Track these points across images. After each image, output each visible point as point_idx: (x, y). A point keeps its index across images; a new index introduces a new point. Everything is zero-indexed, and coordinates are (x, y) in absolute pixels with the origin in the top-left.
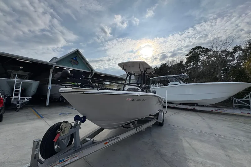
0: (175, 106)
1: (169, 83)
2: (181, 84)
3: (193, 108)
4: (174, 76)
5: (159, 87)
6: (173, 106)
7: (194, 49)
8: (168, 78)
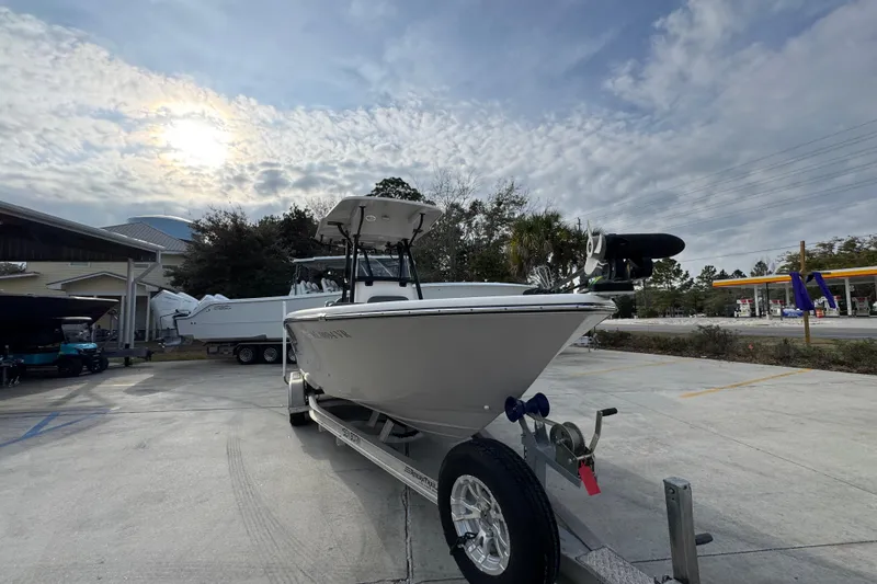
7: (386, 183)
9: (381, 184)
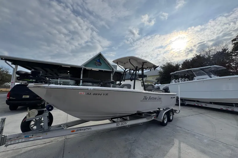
0: (204, 105)
2: (211, 77)
3: (230, 109)
4: (201, 69)
5: (182, 83)
6: (200, 105)
8: (194, 71)
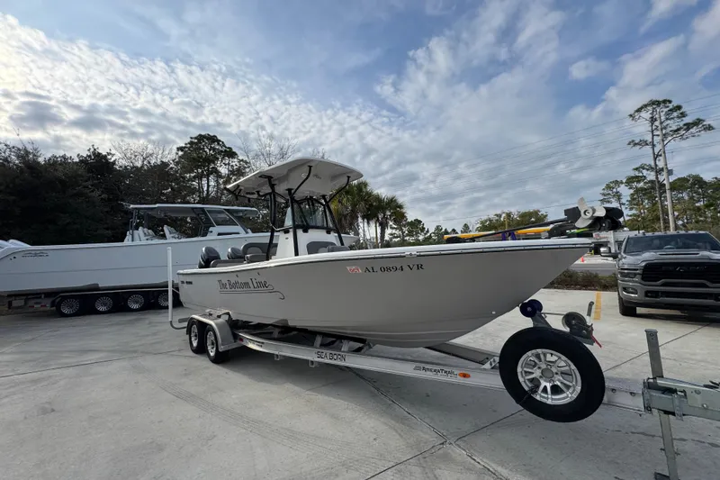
1: (211, 229)
4: (227, 210)
8: (209, 212)
9: (196, 138)
